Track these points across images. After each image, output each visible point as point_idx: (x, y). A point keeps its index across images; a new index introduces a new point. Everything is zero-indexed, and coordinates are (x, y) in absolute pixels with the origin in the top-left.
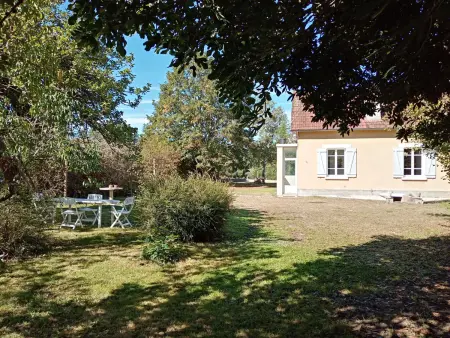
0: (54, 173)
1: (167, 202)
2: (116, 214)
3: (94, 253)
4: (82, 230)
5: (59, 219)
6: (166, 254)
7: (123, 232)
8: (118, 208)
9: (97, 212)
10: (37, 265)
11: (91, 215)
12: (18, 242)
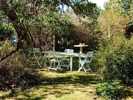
0: (47, 36)
1: (114, 55)
2: (82, 63)
3: (65, 88)
4: (61, 72)
5: (48, 64)
6: (112, 93)
7: (85, 75)
8: (83, 59)
9: (70, 61)
10: (31, 93)
11: (67, 63)
12: (22, 77)
